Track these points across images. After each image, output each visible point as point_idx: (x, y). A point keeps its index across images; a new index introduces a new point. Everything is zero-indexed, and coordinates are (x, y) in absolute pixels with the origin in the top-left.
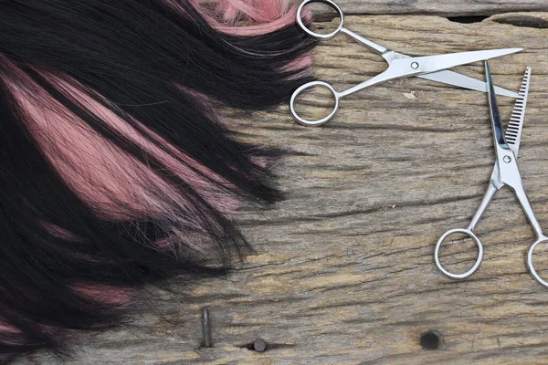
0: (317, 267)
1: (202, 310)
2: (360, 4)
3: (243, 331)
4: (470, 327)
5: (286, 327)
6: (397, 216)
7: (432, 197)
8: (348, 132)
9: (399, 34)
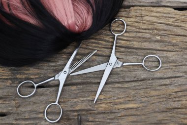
0: (121, 101)
1: (78, 115)
2: (140, 2)
3: (93, 124)
5: (109, 123)
6: (152, 83)
7: (165, 76)
8: (134, 50)
9: (155, 14)
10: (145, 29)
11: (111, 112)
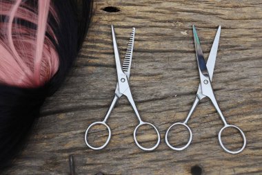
0: (133, 131)
1: (70, 157)
3: (92, 167)
4: (218, 163)
5: (116, 165)
6: (178, 101)
8: (150, 54)
10: (165, 22)
11: (119, 149)
